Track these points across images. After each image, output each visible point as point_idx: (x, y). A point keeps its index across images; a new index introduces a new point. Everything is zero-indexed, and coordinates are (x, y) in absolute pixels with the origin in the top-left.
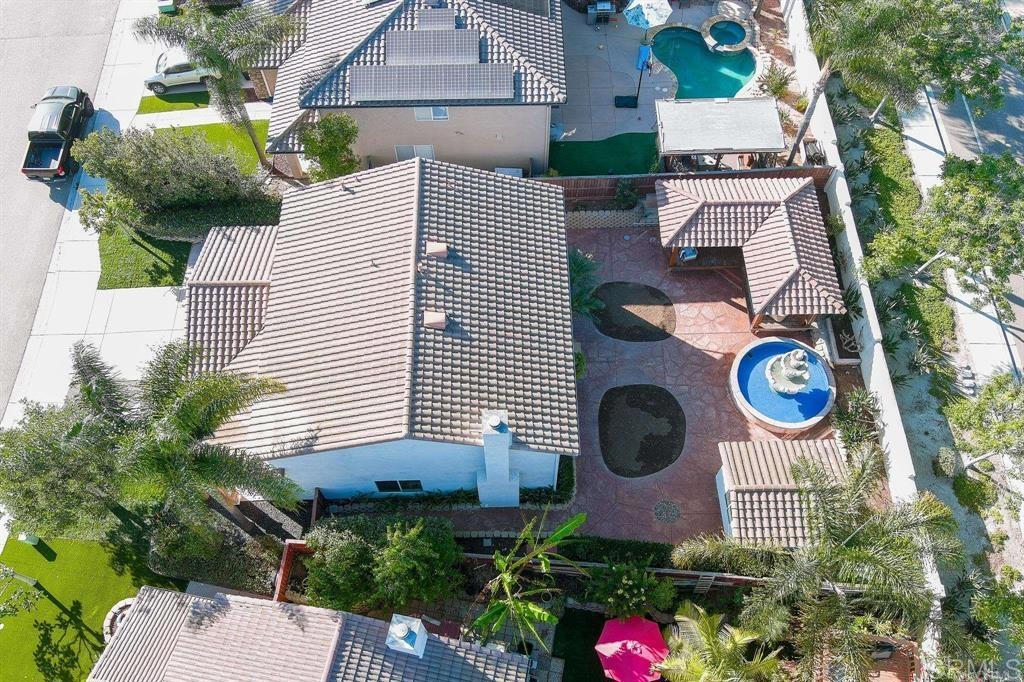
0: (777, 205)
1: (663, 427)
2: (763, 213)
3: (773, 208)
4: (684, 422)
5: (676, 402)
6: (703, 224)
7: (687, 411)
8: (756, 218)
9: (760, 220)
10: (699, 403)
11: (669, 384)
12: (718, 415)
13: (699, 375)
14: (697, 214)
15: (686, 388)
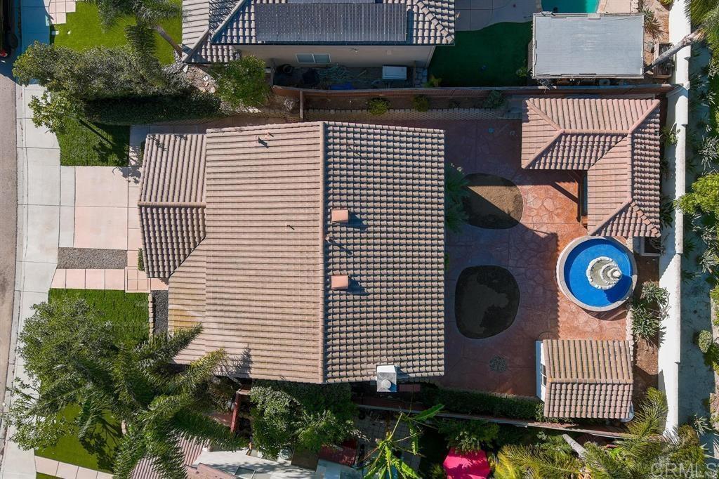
0: (624, 136)
1: (501, 300)
2: (610, 142)
3: (620, 138)
4: (518, 298)
5: (514, 280)
6: (558, 151)
7: (522, 289)
8: (604, 146)
9: (607, 148)
10: (532, 282)
11: (511, 265)
12: (545, 293)
13: (534, 260)
14: (554, 143)
15: (523, 270)
